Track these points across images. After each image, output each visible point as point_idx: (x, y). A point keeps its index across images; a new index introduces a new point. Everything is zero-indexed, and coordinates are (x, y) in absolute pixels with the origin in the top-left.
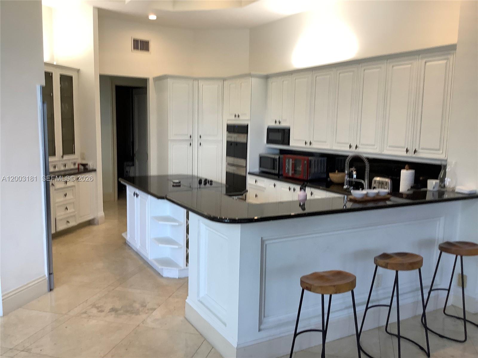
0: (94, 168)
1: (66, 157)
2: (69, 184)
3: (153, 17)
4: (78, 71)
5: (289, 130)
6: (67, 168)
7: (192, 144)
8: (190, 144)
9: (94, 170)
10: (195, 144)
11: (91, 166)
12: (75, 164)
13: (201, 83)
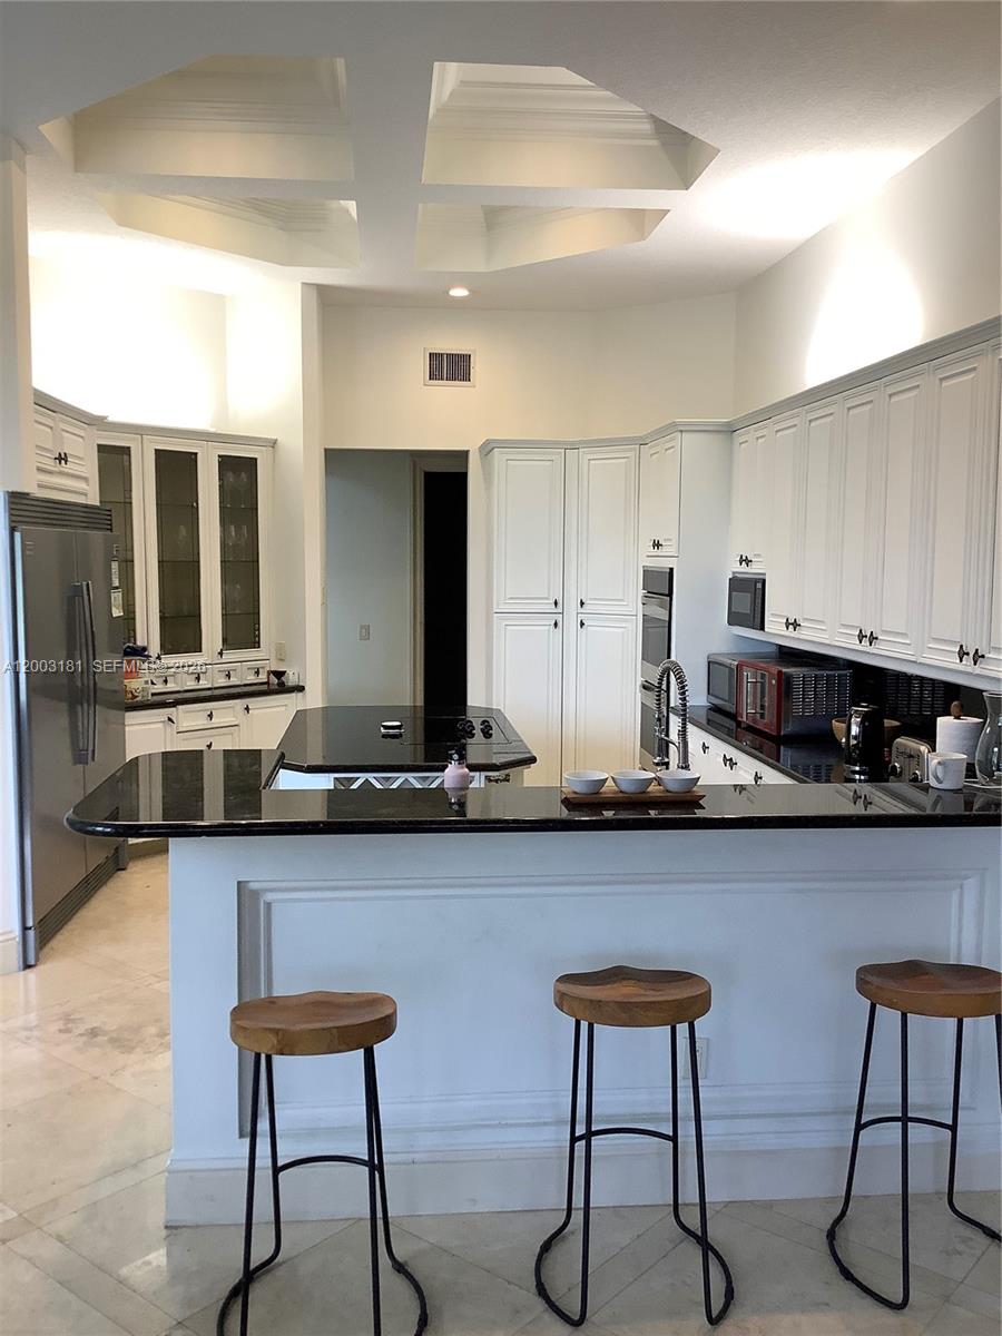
0: (301, 684)
1: (230, 655)
2: (216, 721)
3: (459, 292)
4: (274, 444)
5: (764, 582)
6: (234, 681)
7: (560, 624)
8: (556, 624)
9: (301, 689)
10: (571, 623)
11: (291, 680)
12: (257, 673)
13: (585, 455)
